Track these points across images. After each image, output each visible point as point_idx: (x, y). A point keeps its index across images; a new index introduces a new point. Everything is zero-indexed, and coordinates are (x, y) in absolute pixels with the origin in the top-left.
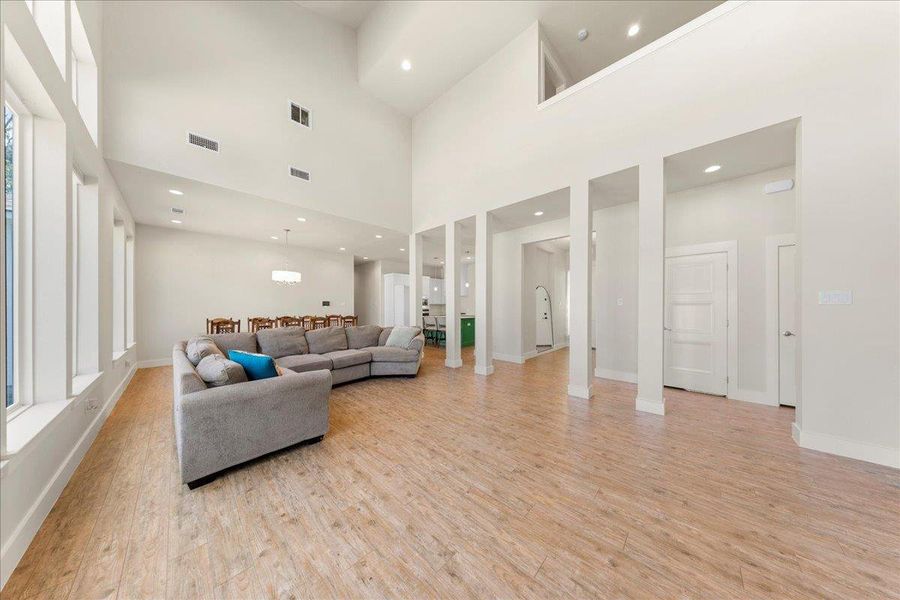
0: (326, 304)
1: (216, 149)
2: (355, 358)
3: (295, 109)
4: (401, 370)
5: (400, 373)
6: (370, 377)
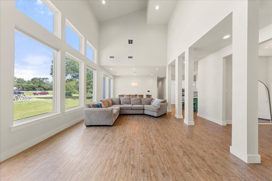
0: (149, 91)
1: (114, 58)
2: (138, 107)
3: (129, 41)
4: (152, 114)
5: (152, 115)
6: (144, 114)
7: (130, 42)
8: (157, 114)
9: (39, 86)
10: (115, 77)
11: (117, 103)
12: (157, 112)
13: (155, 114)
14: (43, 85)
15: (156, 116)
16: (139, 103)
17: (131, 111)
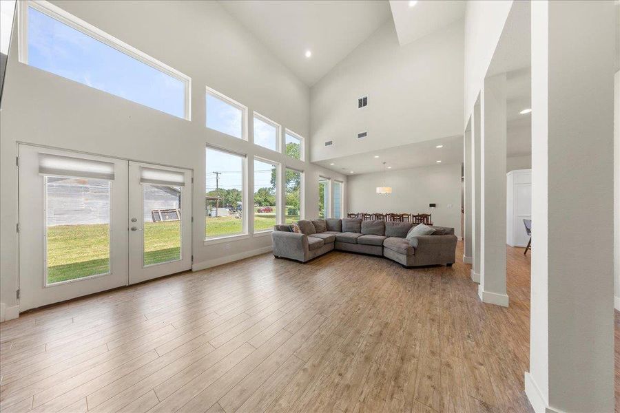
0: (433, 206)
1: (332, 144)
2: (370, 240)
3: (360, 101)
4: (398, 258)
5: (397, 260)
6: (382, 257)
7: (363, 102)
8: (408, 260)
9: (265, 200)
10: (349, 178)
11: (335, 229)
12: (408, 255)
13: (403, 259)
14: (269, 199)
15: (404, 263)
16: (378, 231)
17: (355, 246)
